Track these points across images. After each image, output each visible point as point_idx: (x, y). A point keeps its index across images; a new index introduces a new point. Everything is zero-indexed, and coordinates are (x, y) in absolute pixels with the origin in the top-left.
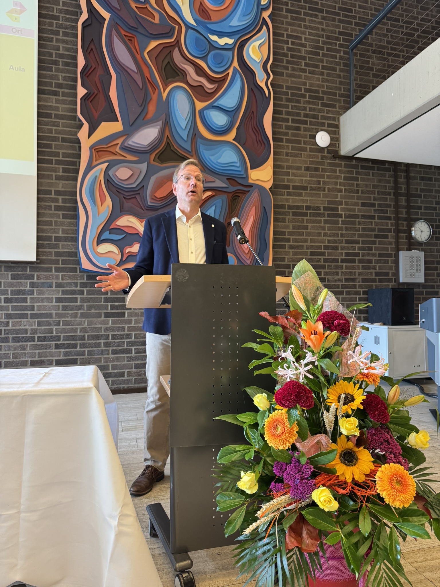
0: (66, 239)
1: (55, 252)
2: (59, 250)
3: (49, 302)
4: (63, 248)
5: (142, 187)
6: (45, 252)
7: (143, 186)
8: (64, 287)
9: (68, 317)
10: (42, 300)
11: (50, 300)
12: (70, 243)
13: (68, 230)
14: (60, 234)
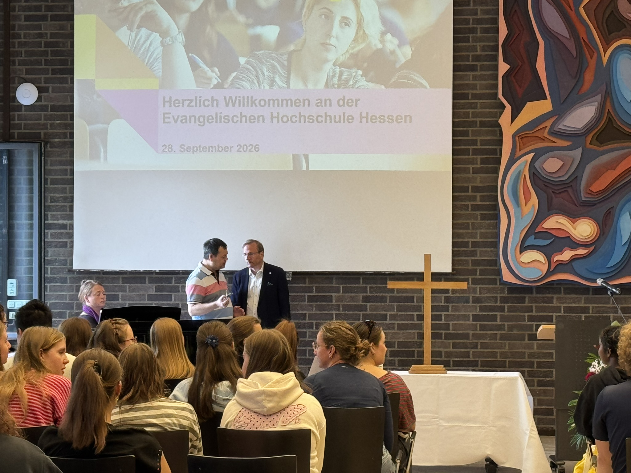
0: (485, 245)
1: (472, 260)
2: (476, 258)
3: (465, 321)
4: (481, 256)
5: (575, 178)
6: (461, 260)
7: (577, 177)
8: (482, 303)
9: (486, 339)
10: (458, 318)
11: (466, 318)
12: (489, 249)
13: (487, 233)
14: (478, 239)
